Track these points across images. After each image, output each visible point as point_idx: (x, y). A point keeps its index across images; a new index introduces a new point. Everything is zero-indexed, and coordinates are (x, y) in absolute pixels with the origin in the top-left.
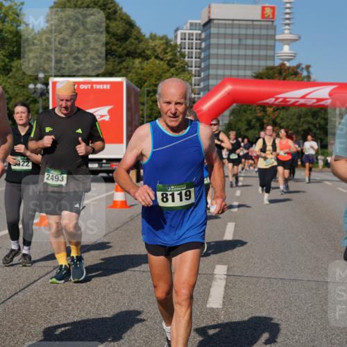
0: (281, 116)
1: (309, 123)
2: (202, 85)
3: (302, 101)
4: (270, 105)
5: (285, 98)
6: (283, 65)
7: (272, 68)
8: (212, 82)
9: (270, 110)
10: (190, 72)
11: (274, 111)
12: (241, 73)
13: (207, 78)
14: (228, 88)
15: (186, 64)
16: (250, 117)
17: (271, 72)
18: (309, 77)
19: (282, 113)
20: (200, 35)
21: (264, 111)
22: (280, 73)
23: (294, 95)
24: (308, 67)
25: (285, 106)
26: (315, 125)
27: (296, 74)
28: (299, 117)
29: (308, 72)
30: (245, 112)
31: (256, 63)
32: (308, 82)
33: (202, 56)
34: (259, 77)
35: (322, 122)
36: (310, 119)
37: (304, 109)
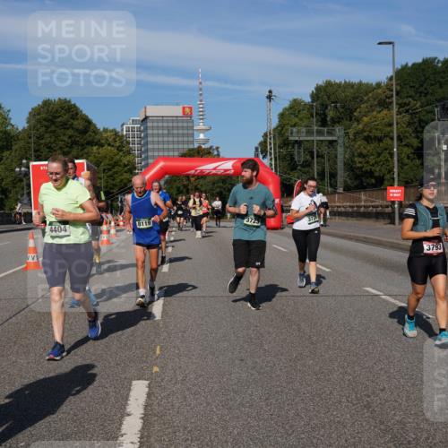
1: (220, 187)
2: (143, 163)
3: (214, 172)
4: (194, 176)
5: (202, 170)
6: (200, 147)
7: (193, 150)
8: (151, 161)
9: (192, 179)
10: (134, 155)
11: (196, 180)
12: (171, 154)
13: (147, 158)
14: (161, 164)
15: (131, 148)
16: (179, 185)
17: (192, 152)
18: (218, 155)
19: (202, 182)
20: (140, 128)
21: (189, 180)
22: (198, 153)
23: (209, 167)
24: (217, 148)
27: (209, 153)
28: (214, 184)
29: (218, 151)
30: (175, 181)
31: (181, 146)
32: (218, 158)
33: (142, 142)
34: (183, 156)
36: (221, 184)
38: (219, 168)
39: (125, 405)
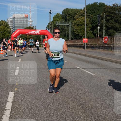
0: (30, 37)
1: (36, 38)
2: (13, 31)
3: (34, 33)
4: (28, 35)
5: (30, 33)
6: (30, 26)
7: (28, 27)
8: (15, 30)
9: (28, 36)
10: (10, 28)
12: (22, 28)
13: (14, 29)
14: (19, 31)
15: (10, 26)
17: (28, 28)
18: (35, 29)
20: (12, 20)
21: (27, 36)
22: (30, 28)
23: (32, 32)
24: (35, 27)
27: (33, 28)
28: (34, 37)
29: (35, 28)
30: (23, 36)
31: (24, 26)
32: (35, 30)
34: (25, 29)
35: (39, 38)
36: (36, 37)
37: (35, 36)
38: (35, 32)
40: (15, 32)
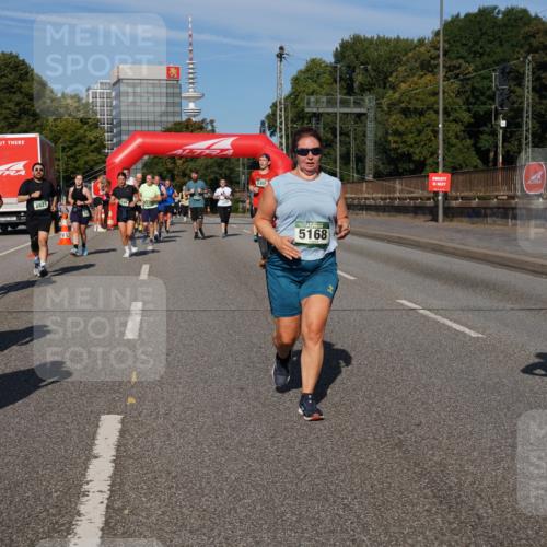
1: (214, 172)
2: (115, 140)
3: (207, 151)
4: (181, 157)
5: (191, 150)
6: (190, 119)
7: (180, 123)
8: (124, 138)
9: (179, 162)
10: (103, 129)
11: (184, 162)
12: (151, 128)
13: (120, 134)
14: (139, 141)
15: (99, 121)
16: (162, 169)
17: (178, 127)
18: (213, 131)
19: (191, 165)
21: (175, 163)
22: (187, 128)
23: (200, 146)
24: (212, 122)
25: (193, 157)
26: (221, 175)
27: (201, 128)
28: (207, 168)
29: (213, 126)
30: (157, 164)
31: (164, 119)
32: (213, 134)
34: (168, 130)
35: (227, 172)
36: (216, 169)
37: (210, 161)
38: (214, 147)
39: (91, 445)
40: (121, 145)
